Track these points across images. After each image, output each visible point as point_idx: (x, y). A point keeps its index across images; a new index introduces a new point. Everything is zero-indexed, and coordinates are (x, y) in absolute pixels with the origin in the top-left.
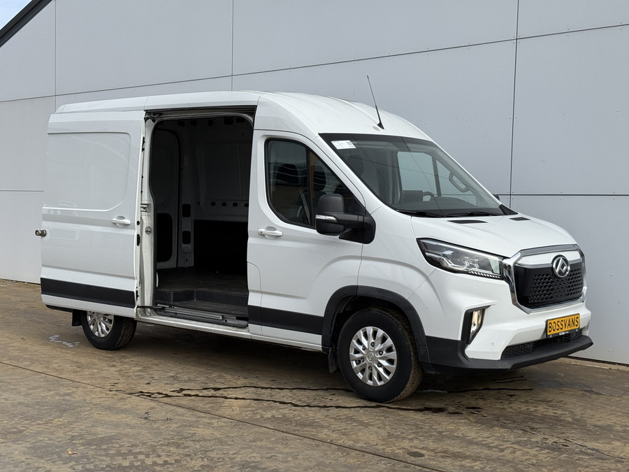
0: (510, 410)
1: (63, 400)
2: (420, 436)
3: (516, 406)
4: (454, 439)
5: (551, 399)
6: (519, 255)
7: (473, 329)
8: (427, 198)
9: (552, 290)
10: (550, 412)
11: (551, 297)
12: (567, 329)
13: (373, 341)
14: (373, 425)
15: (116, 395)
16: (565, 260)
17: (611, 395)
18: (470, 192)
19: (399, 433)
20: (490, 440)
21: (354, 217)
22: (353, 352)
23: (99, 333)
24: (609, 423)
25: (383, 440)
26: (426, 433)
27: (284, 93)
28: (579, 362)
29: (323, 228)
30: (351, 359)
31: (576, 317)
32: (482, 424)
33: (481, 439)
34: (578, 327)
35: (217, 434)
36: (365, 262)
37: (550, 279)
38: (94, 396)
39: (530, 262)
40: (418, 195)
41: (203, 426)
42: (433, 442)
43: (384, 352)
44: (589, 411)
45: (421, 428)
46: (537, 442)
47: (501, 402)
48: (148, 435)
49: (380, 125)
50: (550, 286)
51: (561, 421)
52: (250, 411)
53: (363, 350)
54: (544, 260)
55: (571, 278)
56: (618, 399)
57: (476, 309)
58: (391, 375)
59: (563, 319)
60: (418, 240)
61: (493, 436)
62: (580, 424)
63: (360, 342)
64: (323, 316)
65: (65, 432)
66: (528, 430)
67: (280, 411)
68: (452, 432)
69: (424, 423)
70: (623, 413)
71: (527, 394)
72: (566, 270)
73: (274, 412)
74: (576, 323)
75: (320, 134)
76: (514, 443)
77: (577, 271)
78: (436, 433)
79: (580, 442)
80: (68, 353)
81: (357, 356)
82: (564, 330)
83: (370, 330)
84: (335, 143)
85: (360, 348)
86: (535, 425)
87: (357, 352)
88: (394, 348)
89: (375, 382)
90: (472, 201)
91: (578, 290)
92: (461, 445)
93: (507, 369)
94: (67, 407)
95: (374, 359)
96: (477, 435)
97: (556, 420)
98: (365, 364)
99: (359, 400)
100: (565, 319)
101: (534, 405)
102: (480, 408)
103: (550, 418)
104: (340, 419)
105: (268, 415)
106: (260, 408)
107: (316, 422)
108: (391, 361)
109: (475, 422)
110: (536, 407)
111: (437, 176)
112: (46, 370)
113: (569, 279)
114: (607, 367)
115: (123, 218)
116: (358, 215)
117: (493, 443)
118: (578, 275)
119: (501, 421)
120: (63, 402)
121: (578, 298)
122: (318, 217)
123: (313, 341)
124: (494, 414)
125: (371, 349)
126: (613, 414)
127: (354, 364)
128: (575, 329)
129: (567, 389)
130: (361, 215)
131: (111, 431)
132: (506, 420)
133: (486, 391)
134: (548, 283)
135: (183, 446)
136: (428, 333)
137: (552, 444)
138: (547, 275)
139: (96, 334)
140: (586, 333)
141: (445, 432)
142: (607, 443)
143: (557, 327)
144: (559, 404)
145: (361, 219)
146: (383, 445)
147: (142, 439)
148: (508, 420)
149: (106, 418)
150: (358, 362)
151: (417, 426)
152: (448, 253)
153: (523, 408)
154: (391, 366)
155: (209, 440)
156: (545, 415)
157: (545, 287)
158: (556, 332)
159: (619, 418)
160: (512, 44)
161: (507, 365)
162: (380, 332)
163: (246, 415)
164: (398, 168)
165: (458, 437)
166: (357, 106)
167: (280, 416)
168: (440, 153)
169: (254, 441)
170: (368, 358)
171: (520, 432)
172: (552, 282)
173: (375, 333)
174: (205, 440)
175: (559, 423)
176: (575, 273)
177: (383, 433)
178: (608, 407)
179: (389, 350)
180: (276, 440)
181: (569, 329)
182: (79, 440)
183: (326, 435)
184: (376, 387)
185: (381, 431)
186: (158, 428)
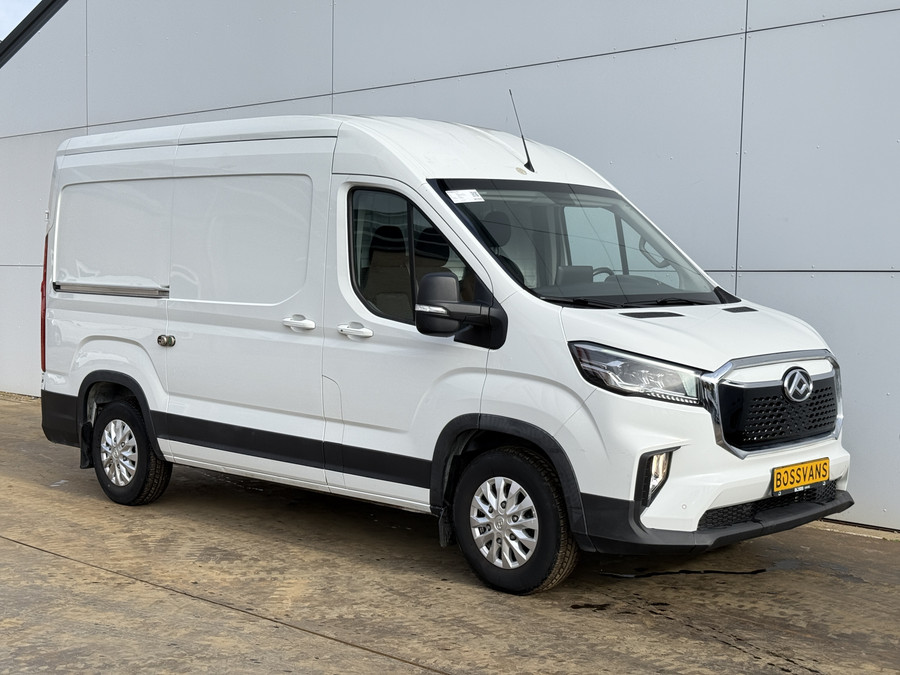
0: (713, 607)
1: (31, 587)
2: (559, 652)
3: (721, 600)
4: (611, 659)
5: (780, 590)
6: (730, 367)
7: (654, 483)
8: (600, 278)
9: (783, 421)
10: (775, 613)
11: (781, 433)
12: (807, 482)
13: (504, 499)
14: (490, 633)
15: (113, 579)
16: (805, 375)
17: (877, 584)
18: (670, 268)
19: (527, 646)
20: (668, 660)
21: (474, 309)
22: (476, 514)
23: (116, 479)
24: (864, 631)
25: (500, 658)
26: (570, 646)
27: (379, 118)
28: (838, 528)
29: (427, 325)
30: (472, 525)
31: (822, 462)
32: (663, 632)
33: (654, 657)
34: (826, 478)
35: (243, 647)
36: (491, 378)
37: (778, 404)
38: (80, 580)
39: (745, 378)
40: (587, 273)
41: (225, 633)
42: (577, 663)
43: (521, 518)
44: (836, 610)
45: (565, 638)
46: (742, 664)
47: (702, 594)
48: (135, 647)
49: (529, 166)
50: (779, 415)
51: (788, 626)
52: (308, 607)
53: (490, 512)
54: (769, 375)
55: (815, 402)
56: (887, 590)
57: (659, 452)
58: (530, 553)
59: (801, 467)
60: (571, 344)
61: (676, 652)
62: (817, 633)
63: (485, 500)
64: (431, 459)
65: (11, 642)
66: (733, 642)
67: (355, 607)
68: (612, 645)
69: (571, 629)
70: (891, 613)
71: (747, 580)
72: (807, 391)
73: (344, 609)
74: (823, 472)
75: (429, 181)
76: (704, 665)
77: (825, 393)
78: (584, 648)
79: (810, 665)
80: (69, 510)
81: (481, 521)
82: (802, 482)
83: (500, 482)
84: (451, 194)
85: (486, 509)
86: (745, 635)
87: (481, 514)
88: (534, 512)
89: (505, 562)
90: (672, 282)
91: (826, 421)
92: (620, 667)
93: (707, 546)
94: (32, 600)
95: (505, 528)
96: (649, 651)
97: (781, 625)
98: (492, 534)
99: (481, 590)
100: (805, 466)
101: (752, 599)
102: (666, 604)
103: (773, 621)
104: (443, 621)
105: (333, 614)
106: (325, 602)
107: (403, 627)
108: (530, 532)
109: (653, 629)
110: (754, 602)
111: (622, 246)
112: (24, 537)
113: (812, 404)
114: (881, 535)
115: (303, 318)
116: (482, 305)
117: (672, 665)
118: (828, 398)
119: (692, 627)
120: (29, 591)
121: (829, 432)
122: (419, 308)
123: (416, 498)
124: (684, 615)
125: (501, 511)
126: (873, 615)
127: (477, 533)
128: (822, 482)
129: (808, 572)
130: (486, 305)
131: (84, 640)
132: (702, 624)
133: (683, 575)
134: (775, 410)
135: (181, 668)
136: (584, 488)
137: (765, 668)
138: (775, 398)
139: (113, 480)
140: (843, 486)
141: (601, 644)
142: (854, 667)
143: (791, 479)
144: (792, 599)
145: (485, 311)
146: (496, 667)
147: (125, 654)
148: (705, 625)
149: (84, 619)
150: (483, 530)
151: (559, 635)
152: (617, 364)
153: (734, 604)
154: (530, 539)
155: (227, 658)
156: (767, 617)
157: (771, 416)
158: (789, 486)
159: (883, 623)
160: (739, 40)
161: (708, 540)
162: (516, 487)
163: (300, 615)
164: (566, 235)
165: (618, 654)
166: (494, 136)
167: (351, 616)
168: (625, 208)
169: (297, 659)
170: (497, 524)
171: (719, 646)
172: (783, 409)
173: (507, 488)
174: (220, 657)
175: (785, 631)
176: (822, 394)
177: (503, 646)
178: (868, 603)
179: (528, 514)
180: (331, 657)
181: (812, 481)
182: (28, 655)
183: (412, 649)
184: (506, 571)
185: (499, 642)
186: (156, 636)
